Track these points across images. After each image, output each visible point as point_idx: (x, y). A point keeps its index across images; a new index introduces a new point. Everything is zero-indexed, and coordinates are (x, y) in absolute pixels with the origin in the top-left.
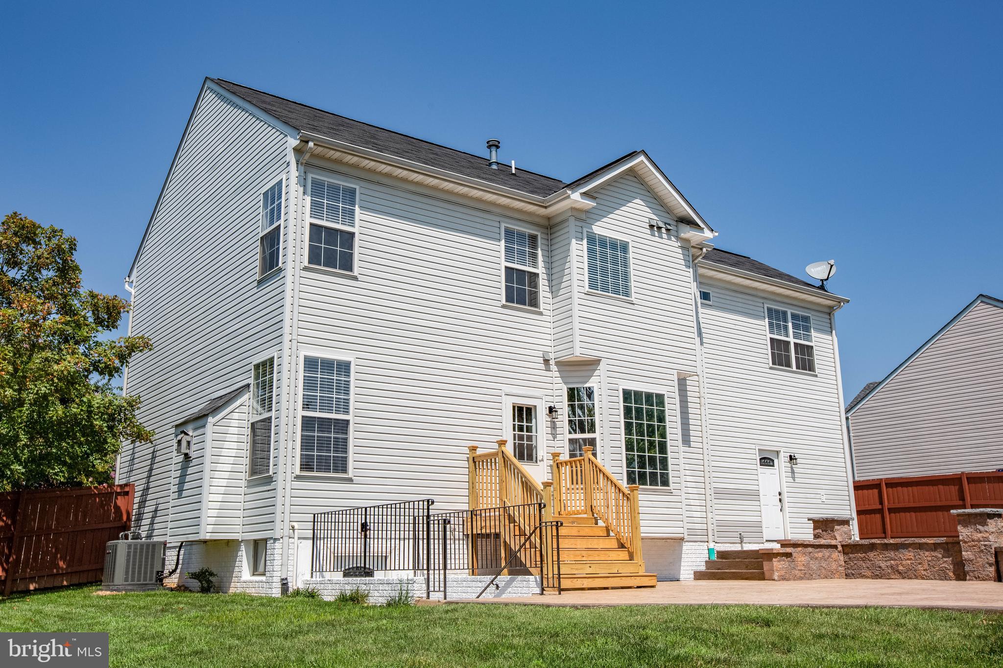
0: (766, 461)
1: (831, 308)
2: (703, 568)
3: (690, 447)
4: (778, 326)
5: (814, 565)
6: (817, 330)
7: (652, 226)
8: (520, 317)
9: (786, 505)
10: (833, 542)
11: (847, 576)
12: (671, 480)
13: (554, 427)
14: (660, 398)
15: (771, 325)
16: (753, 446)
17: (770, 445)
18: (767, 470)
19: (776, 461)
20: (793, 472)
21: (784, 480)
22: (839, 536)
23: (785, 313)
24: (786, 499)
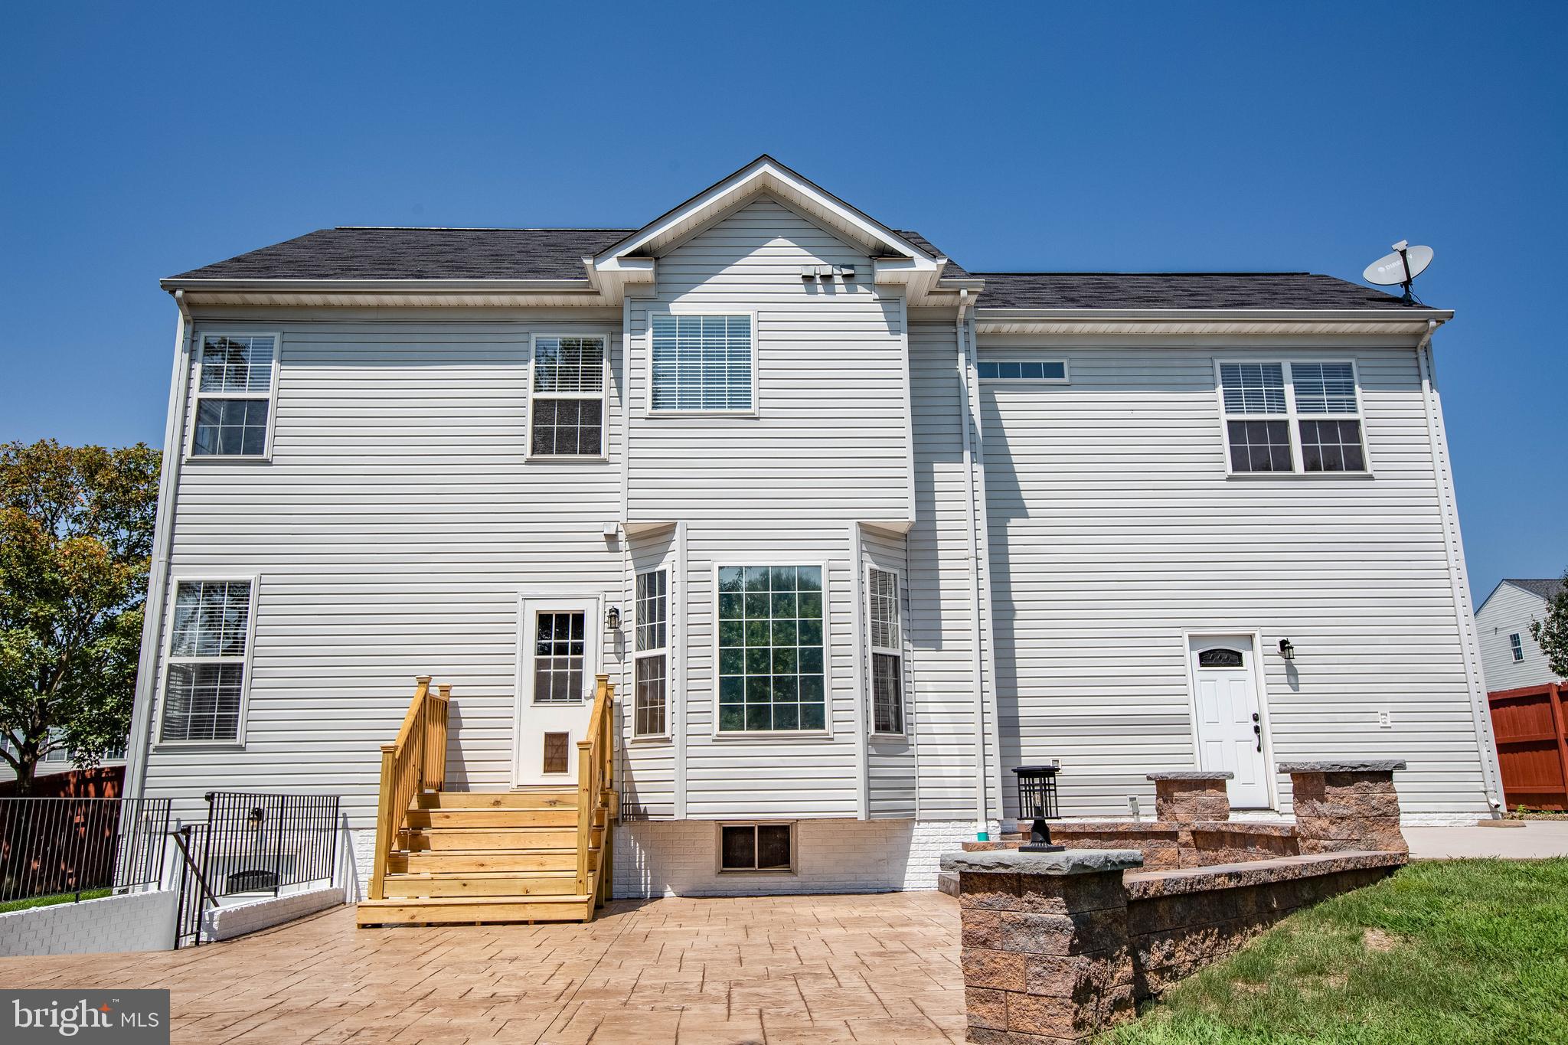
0: (1219, 657)
1: (1418, 335)
3: (939, 649)
4: (1254, 395)
6: (1372, 387)
7: (808, 279)
9: (1269, 739)
12: (828, 717)
16: (1177, 632)
17: (1221, 625)
18: (1222, 675)
19: (1247, 656)
20: (1292, 672)
21: (1268, 689)
23: (1274, 367)
24: (1268, 728)
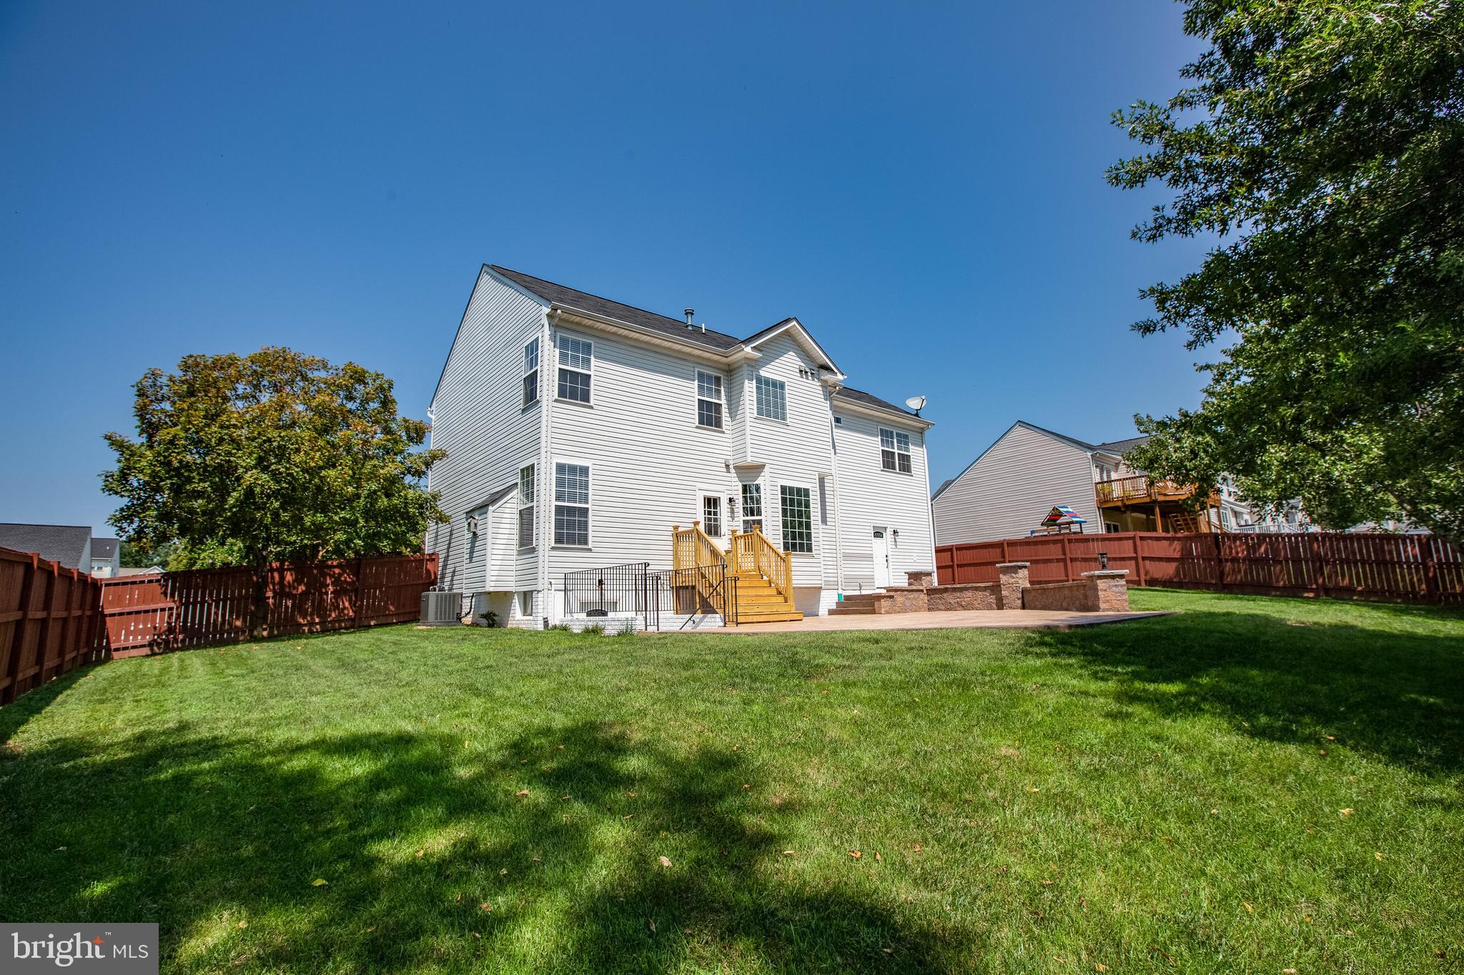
0: (878, 534)
1: (923, 429)
2: (834, 607)
3: (826, 525)
4: (887, 441)
5: (908, 603)
6: (913, 444)
7: (801, 371)
8: (708, 435)
9: (890, 563)
10: (921, 588)
11: (929, 610)
12: (814, 548)
13: (732, 512)
14: (807, 491)
15: (882, 440)
16: (869, 524)
17: (880, 523)
18: (879, 540)
19: (884, 534)
20: (895, 541)
21: (889, 547)
22: (924, 584)
23: (892, 432)
24: (890, 560)
